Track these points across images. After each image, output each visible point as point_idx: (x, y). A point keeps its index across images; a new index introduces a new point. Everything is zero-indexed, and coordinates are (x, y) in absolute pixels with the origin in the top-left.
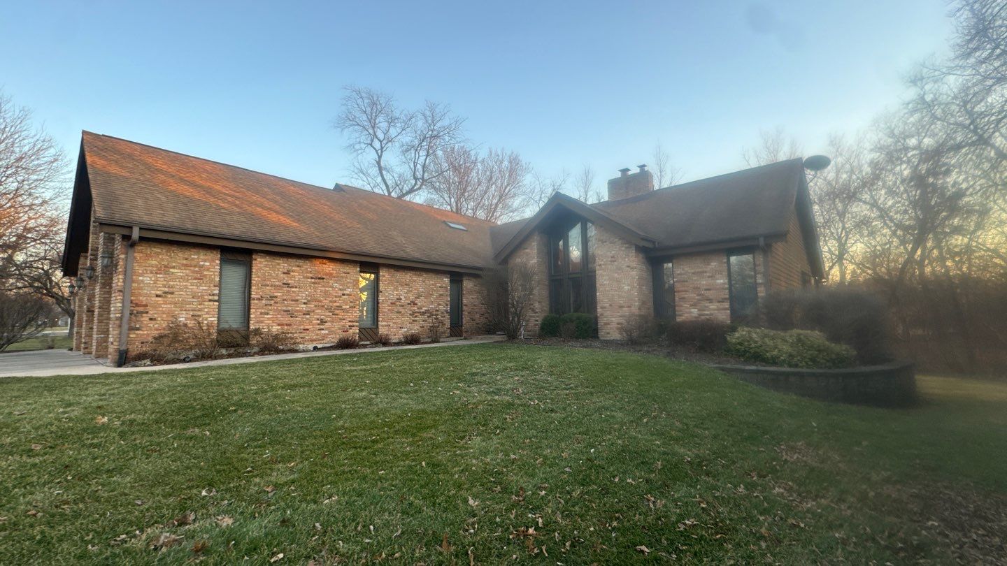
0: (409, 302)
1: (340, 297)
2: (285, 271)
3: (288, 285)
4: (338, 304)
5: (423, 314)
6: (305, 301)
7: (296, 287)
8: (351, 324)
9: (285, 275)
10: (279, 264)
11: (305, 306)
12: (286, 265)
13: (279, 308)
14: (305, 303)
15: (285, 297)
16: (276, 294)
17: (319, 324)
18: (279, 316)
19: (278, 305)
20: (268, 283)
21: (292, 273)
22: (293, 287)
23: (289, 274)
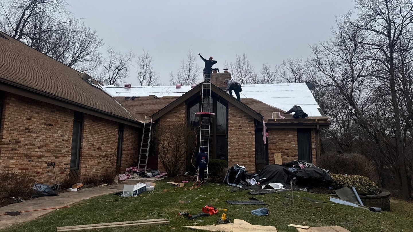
0: (98, 147)
1: (61, 142)
2: (28, 116)
3: (28, 130)
4: (59, 149)
5: (104, 157)
6: (39, 146)
7: (34, 133)
8: (65, 166)
9: (28, 121)
10: (24, 110)
11: (38, 150)
12: (29, 111)
13: (22, 152)
14: (39, 148)
15: (26, 142)
16: (20, 139)
17: (46, 168)
18: (21, 160)
19: (21, 149)
20: (16, 127)
21: (33, 119)
22: (32, 132)
23: (30, 119)
